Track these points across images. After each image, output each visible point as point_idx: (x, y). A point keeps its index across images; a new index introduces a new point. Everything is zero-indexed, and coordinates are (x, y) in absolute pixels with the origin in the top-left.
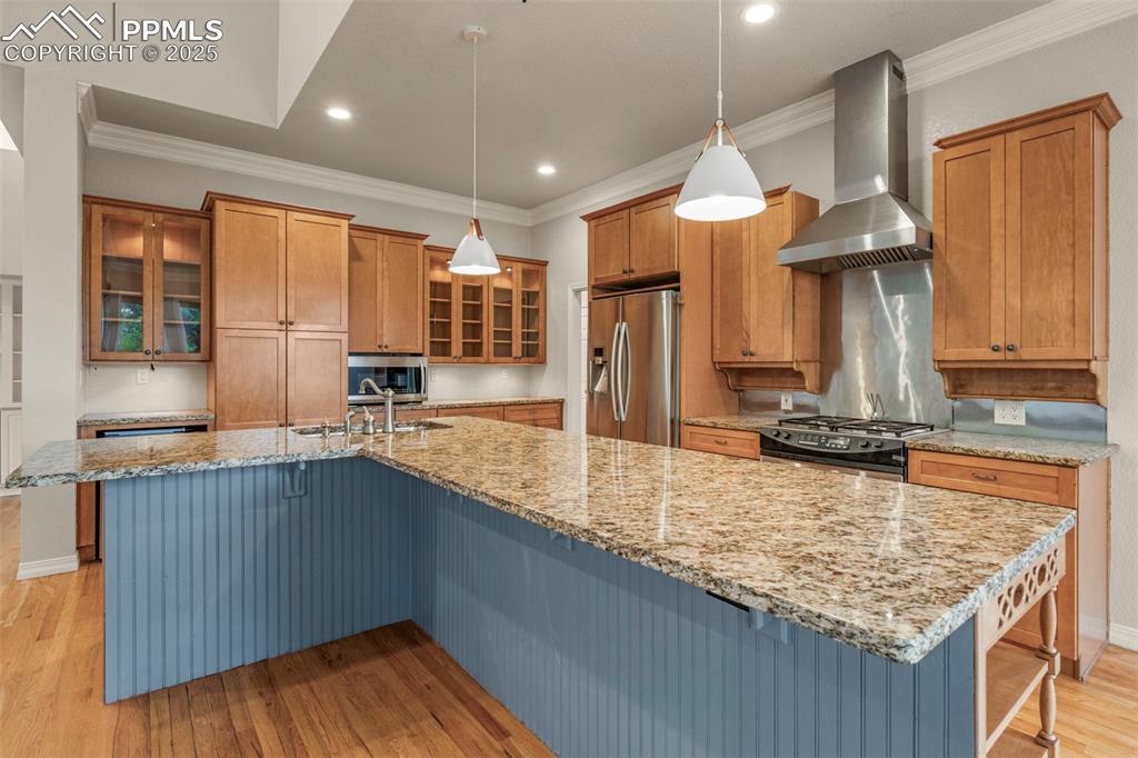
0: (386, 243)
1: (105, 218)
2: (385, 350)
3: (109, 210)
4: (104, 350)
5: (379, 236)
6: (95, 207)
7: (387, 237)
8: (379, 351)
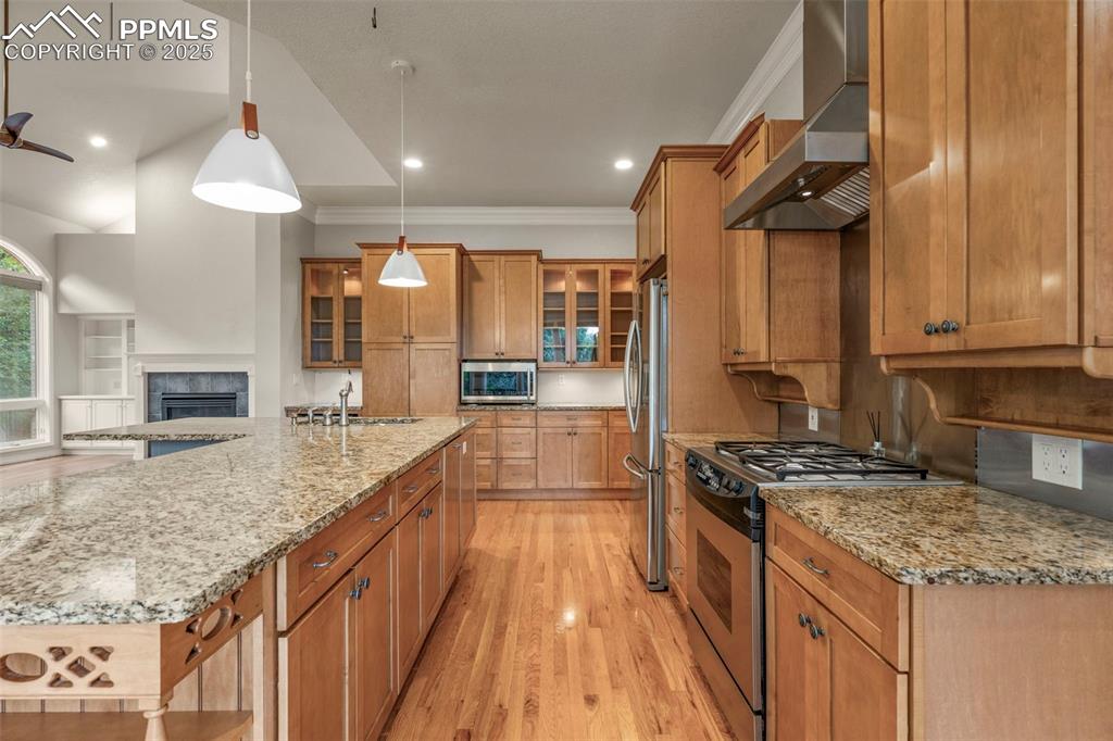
0: (502, 263)
1: (312, 271)
2: (502, 357)
3: (315, 266)
4: (312, 360)
5: (496, 258)
6: (308, 265)
7: (503, 257)
8: (497, 358)
